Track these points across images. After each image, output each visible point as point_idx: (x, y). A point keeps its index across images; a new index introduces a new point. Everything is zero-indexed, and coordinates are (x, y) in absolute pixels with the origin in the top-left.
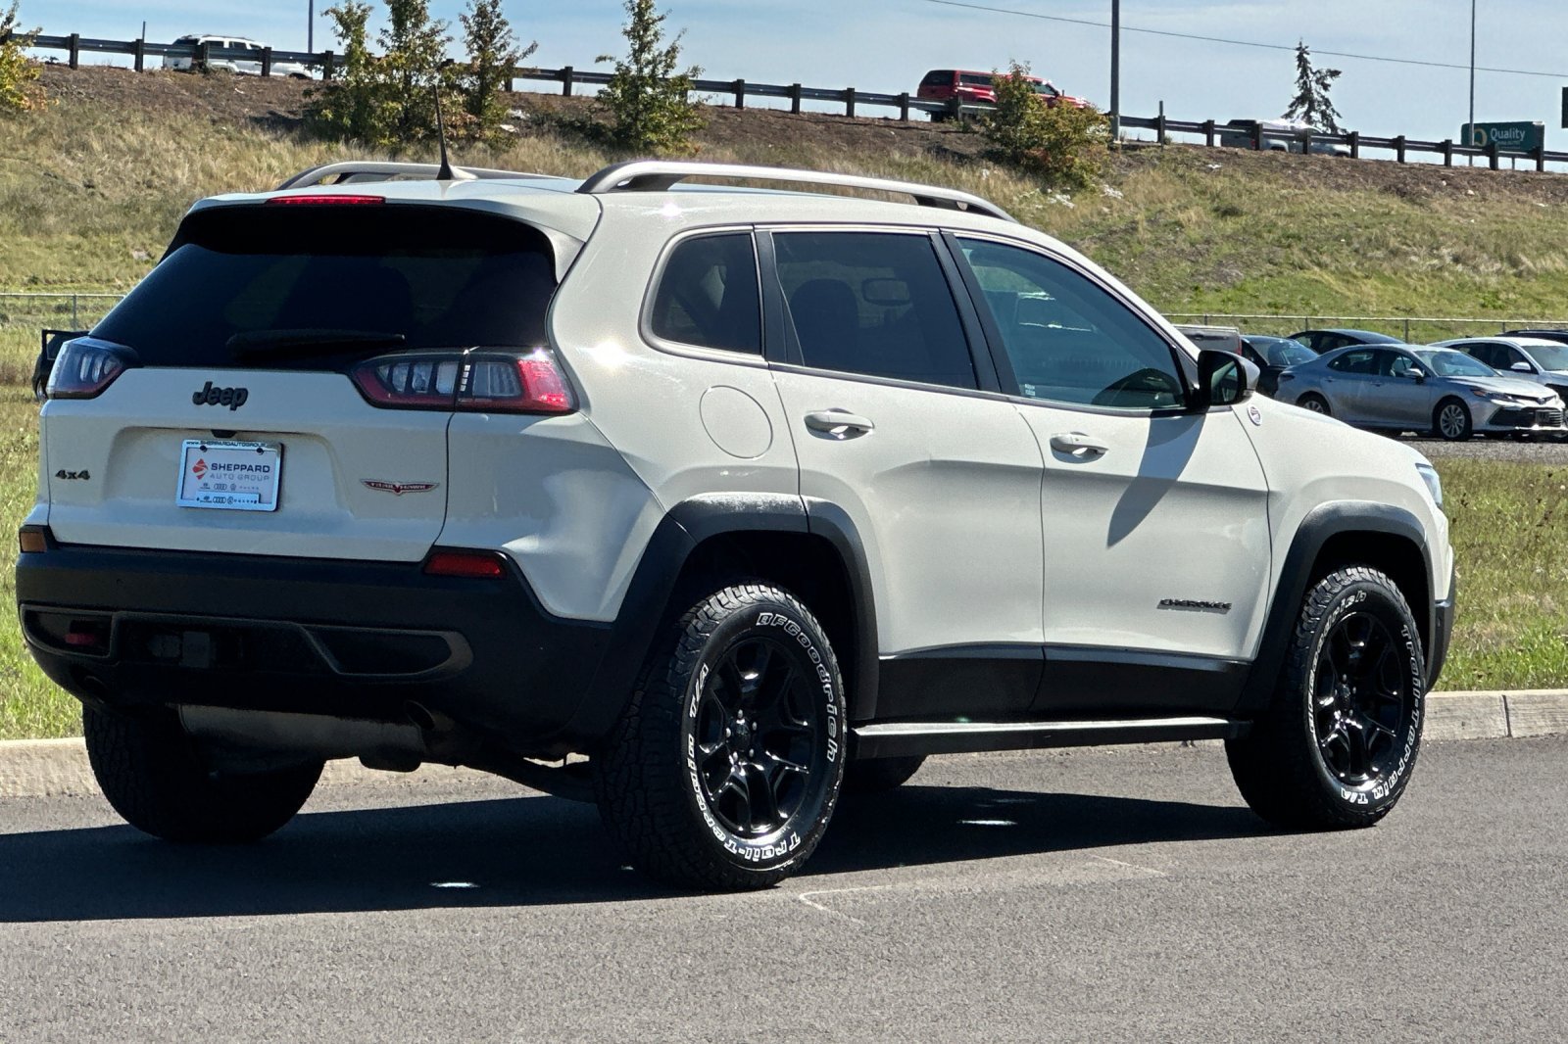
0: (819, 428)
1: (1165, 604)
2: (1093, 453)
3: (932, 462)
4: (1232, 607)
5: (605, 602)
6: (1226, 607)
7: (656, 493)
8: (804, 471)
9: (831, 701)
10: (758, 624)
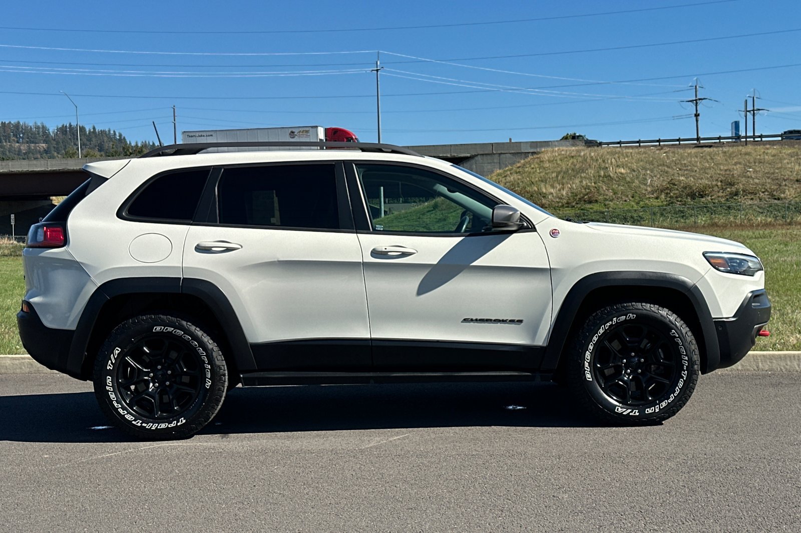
0: (200, 249)
1: (465, 320)
2: (404, 255)
3: (278, 261)
4: (524, 322)
5: (69, 322)
6: (520, 321)
7: (92, 278)
8: (185, 267)
9: (207, 363)
10: (154, 331)
